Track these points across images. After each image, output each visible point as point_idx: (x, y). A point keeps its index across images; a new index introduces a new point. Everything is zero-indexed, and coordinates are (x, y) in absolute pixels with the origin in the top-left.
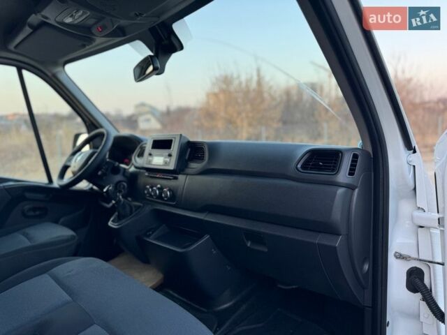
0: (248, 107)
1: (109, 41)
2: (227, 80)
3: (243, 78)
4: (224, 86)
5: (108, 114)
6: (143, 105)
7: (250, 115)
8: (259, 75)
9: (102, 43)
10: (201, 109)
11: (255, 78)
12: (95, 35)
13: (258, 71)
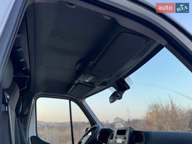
0: (169, 119)
1: (101, 88)
2: (156, 107)
3: (164, 105)
4: (155, 109)
5: (103, 122)
6: (117, 118)
7: (171, 124)
8: (172, 104)
9: (98, 89)
10: (144, 120)
11: (170, 105)
12: (95, 86)
13: (171, 101)
